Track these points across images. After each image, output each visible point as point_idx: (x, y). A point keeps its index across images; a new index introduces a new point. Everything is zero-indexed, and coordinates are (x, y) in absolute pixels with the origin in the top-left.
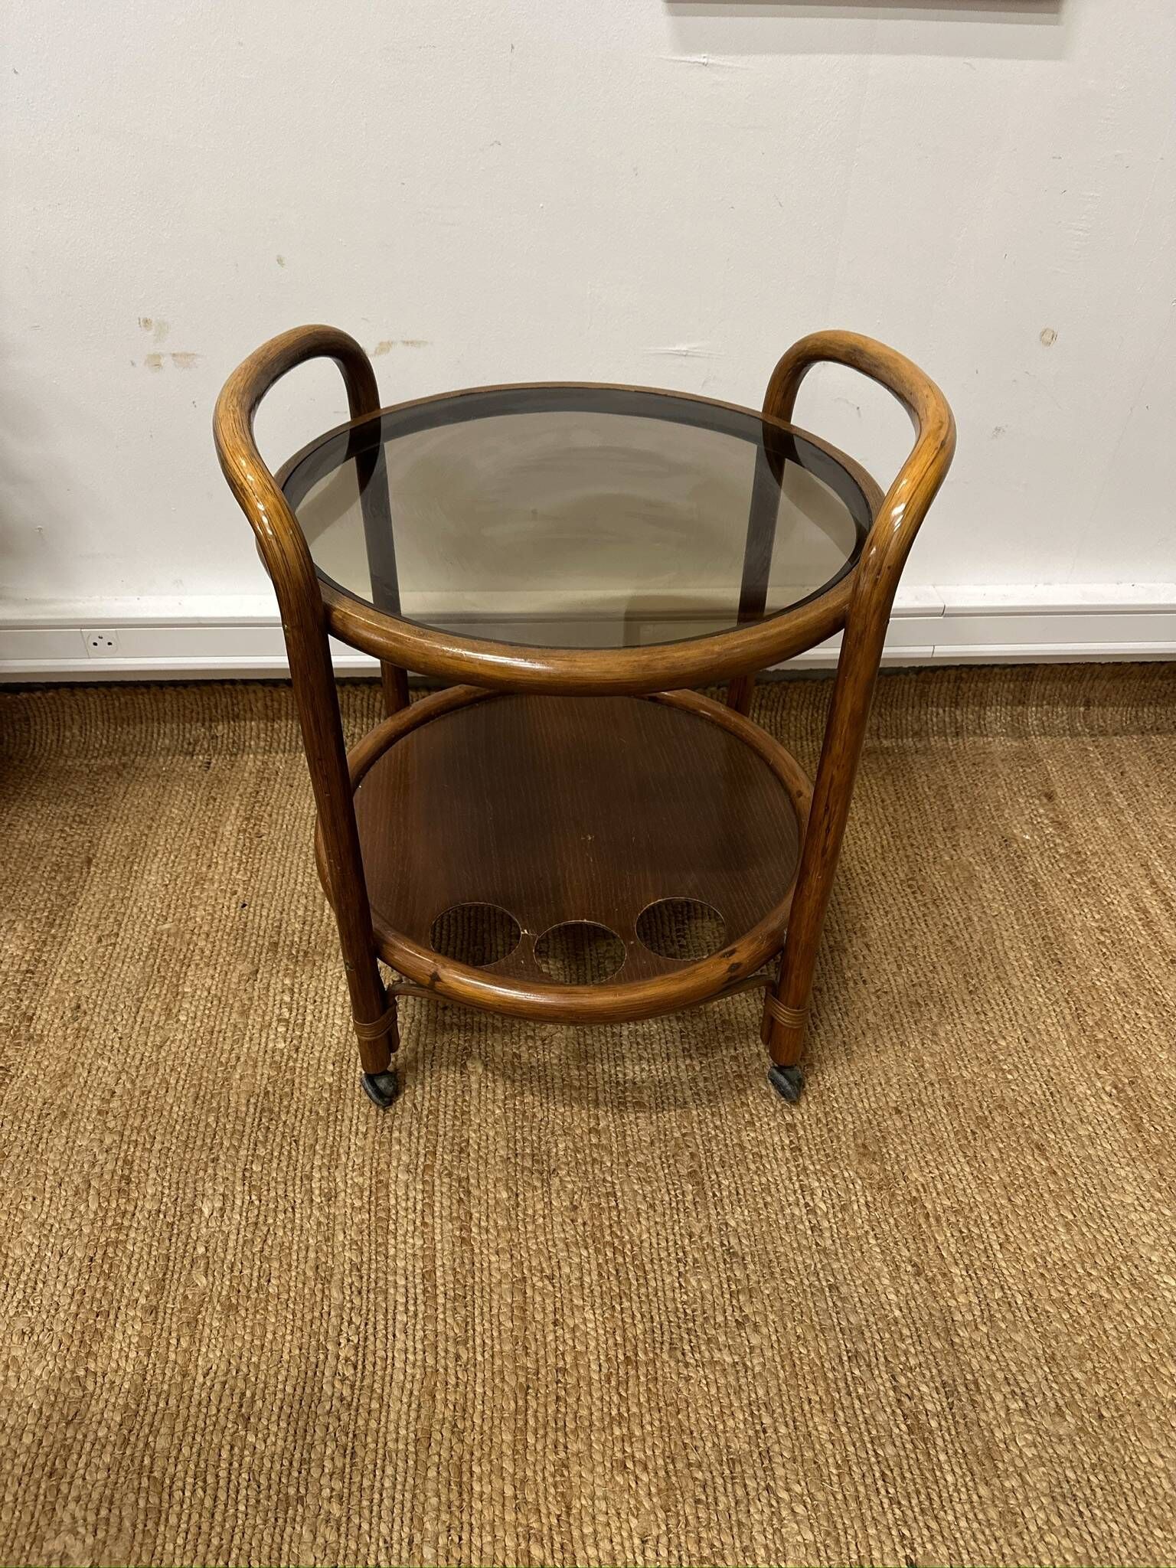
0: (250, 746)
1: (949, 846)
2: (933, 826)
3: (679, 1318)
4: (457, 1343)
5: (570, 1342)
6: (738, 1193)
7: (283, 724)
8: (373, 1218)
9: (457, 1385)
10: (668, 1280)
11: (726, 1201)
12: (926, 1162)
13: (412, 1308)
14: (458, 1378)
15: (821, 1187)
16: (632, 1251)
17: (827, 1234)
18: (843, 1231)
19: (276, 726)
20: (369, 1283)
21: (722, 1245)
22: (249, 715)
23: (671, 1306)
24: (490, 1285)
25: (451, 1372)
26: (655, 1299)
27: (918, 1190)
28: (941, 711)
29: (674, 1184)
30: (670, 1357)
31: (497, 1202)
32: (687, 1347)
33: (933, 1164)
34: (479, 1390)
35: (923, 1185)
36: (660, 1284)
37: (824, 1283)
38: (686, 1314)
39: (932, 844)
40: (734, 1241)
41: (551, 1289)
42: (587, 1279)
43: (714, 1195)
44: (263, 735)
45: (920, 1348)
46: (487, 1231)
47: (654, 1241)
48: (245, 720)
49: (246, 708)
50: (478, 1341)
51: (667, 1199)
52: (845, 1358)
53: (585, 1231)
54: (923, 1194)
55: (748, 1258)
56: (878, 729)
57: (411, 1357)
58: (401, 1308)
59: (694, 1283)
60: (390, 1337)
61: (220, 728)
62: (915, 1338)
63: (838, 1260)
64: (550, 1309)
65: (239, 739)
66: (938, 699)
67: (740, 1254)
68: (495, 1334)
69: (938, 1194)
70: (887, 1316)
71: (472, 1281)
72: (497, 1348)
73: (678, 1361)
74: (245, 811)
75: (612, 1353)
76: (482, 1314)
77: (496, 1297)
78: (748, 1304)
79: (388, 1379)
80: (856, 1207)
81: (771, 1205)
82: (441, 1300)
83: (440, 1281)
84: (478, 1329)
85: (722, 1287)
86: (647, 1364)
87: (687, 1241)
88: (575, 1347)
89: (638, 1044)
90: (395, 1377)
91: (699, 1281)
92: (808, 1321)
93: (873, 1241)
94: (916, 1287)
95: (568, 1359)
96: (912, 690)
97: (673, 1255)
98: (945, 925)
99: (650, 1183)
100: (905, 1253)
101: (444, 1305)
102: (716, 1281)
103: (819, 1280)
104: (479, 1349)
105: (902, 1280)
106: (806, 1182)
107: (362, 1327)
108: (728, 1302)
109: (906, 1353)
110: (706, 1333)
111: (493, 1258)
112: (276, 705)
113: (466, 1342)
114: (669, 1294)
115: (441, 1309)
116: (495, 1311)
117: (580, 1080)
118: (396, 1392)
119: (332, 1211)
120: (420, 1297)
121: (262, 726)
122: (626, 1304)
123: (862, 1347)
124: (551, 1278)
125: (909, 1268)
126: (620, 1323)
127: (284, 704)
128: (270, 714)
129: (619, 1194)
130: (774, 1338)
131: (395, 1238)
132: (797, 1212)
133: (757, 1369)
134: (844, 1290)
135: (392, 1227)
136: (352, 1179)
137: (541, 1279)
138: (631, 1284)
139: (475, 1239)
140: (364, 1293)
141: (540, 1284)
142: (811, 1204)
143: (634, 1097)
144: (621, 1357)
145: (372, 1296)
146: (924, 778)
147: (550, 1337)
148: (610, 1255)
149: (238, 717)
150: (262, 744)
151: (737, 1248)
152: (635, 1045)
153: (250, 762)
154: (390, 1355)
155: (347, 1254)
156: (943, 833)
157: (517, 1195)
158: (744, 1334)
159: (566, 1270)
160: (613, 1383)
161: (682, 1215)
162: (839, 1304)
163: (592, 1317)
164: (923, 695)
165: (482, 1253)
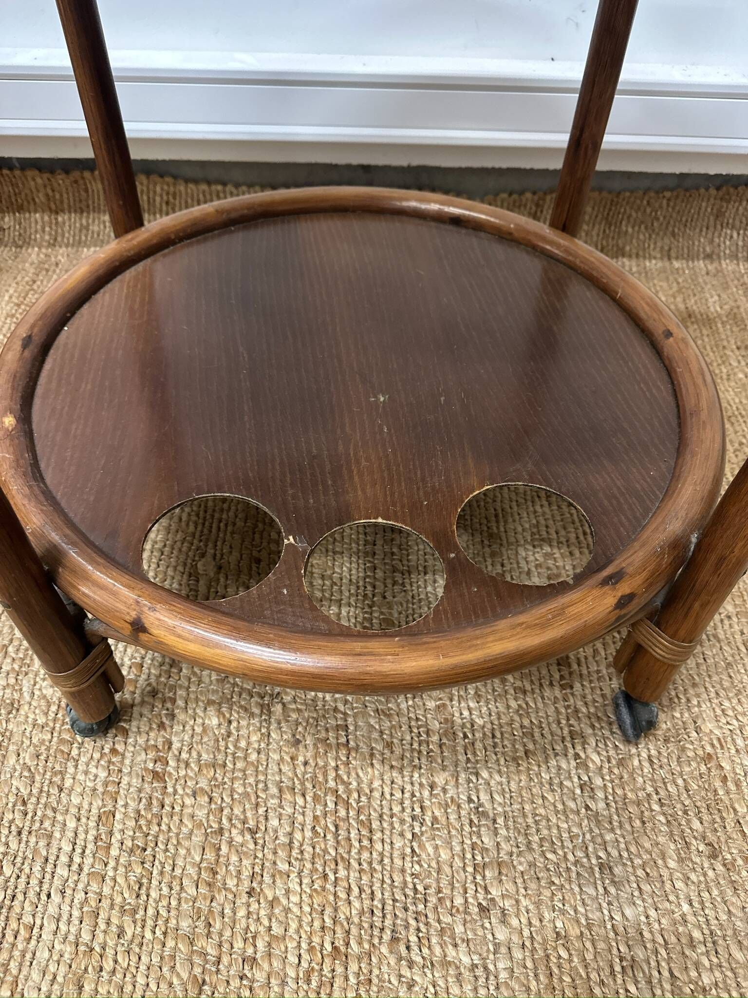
0: (35, 240)
1: (743, 363)
2: (725, 343)
3: (406, 896)
4: (123, 911)
5: (266, 922)
6: (494, 736)
7: (66, 217)
8: (55, 739)
9: (114, 971)
10: (398, 844)
11: (479, 745)
12: (723, 711)
13: (77, 859)
14: (116, 962)
15: (595, 735)
16: (358, 801)
17: (600, 794)
18: (619, 792)
19: (60, 219)
20: (33, 821)
21: (470, 800)
22: (32, 207)
23: (398, 878)
24: (178, 835)
25: (110, 952)
26: (378, 868)
27: (713, 745)
28: (735, 235)
29: (417, 719)
30: (391, 952)
31: (205, 730)
32: (413, 939)
33: (730, 713)
34: (141, 980)
35: (719, 739)
36: (387, 847)
37: (594, 861)
38: (415, 890)
39: (725, 360)
40: (484, 797)
41: (251, 846)
42: (298, 836)
43: (465, 736)
44: (47, 229)
45: (715, 960)
46: (187, 765)
47: (387, 790)
48: (30, 213)
49: (30, 198)
50: (151, 911)
51: (408, 738)
52: (618, 968)
53: (305, 773)
54: (719, 751)
55: (500, 821)
56: (670, 250)
57: (63, 927)
58: (64, 859)
59: (430, 850)
60: (44, 897)
61: (7, 219)
62: (710, 945)
63: (612, 830)
64: (246, 874)
65: (25, 232)
66: (734, 219)
67: (491, 815)
68: (174, 903)
69: (737, 751)
70: (673, 912)
71: (157, 828)
72: (173, 923)
73: (400, 959)
74: (18, 298)
75: (316, 940)
76: (162, 873)
77: (182, 852)
78: (495, 883)
79: (28, 956)
80: (636, 763)
81: (534, 754)
82: (114, 852)
83: (118, 826)
84: (154, 894)
85: (464, 858)
86: (360, 960)
87: (426, 793)
88: (270, 928)
89: (393, 554)
90: (37, 954)
91: (436, 848)
92: (572, 913)
93: (656, 807)
94: (711, 873)
95: (260, 944)
96: (709, 210)
97: (409, 810)
98: (741, 444)
99: (389, 716)
100: (696, 824)
101: (117, 860)
102: (457, 849)
103: (587, 856)
104: (150, 923)
105: (694, 863)
106: (577, 728)
107: (12, 880)
108: (470, 878)
109: (697, 965)
110: (439, 921)
111: (188, 801)
112: (57, 196)
113: (135, 911)
114: (398, 862)
115: (112, 864)
116: (178, 872)
117: (323, 591)
118: (35, 976)
119: (10, 727)
120: (90, 847)
121: (46, 218)
122: (342, 873)
123: (640, 954)
124: (253, 832)
125: (702, 847)
126: (331, 898)
127: (65, 196)
128: (53, 206)
129: (351, 728)
130: (526, 933)
131: (76, 767)
132: (564, 765)
133: (503, 975)
134: (617, 870)
135: (75, 752)
136: (40, 689)
137: (242, 833)
138: (351, 846)
139: (170, 774)
140: (24, 836)
141: (239, 839)
142: (582, 755)
143: (382, 613)
144: (328, 947)
145: (33, 840)
146: (716, 298)
147: (242, 913)
148: (331, 805)
149: (22, 209)
150: (47, 237)
151: (488, 806)
152: (389, 555)
153: (34, 254)
154: (38, 922)
155: (15, 782)
156: (737, 353)
157: (230, 722)
158: (487, 925)
159: (274, 822)
160: (314, 984)
161: (423, 760)
162: (612, 890)
163: (298, 888)
164: (719, 215)
165: (175, 792)
